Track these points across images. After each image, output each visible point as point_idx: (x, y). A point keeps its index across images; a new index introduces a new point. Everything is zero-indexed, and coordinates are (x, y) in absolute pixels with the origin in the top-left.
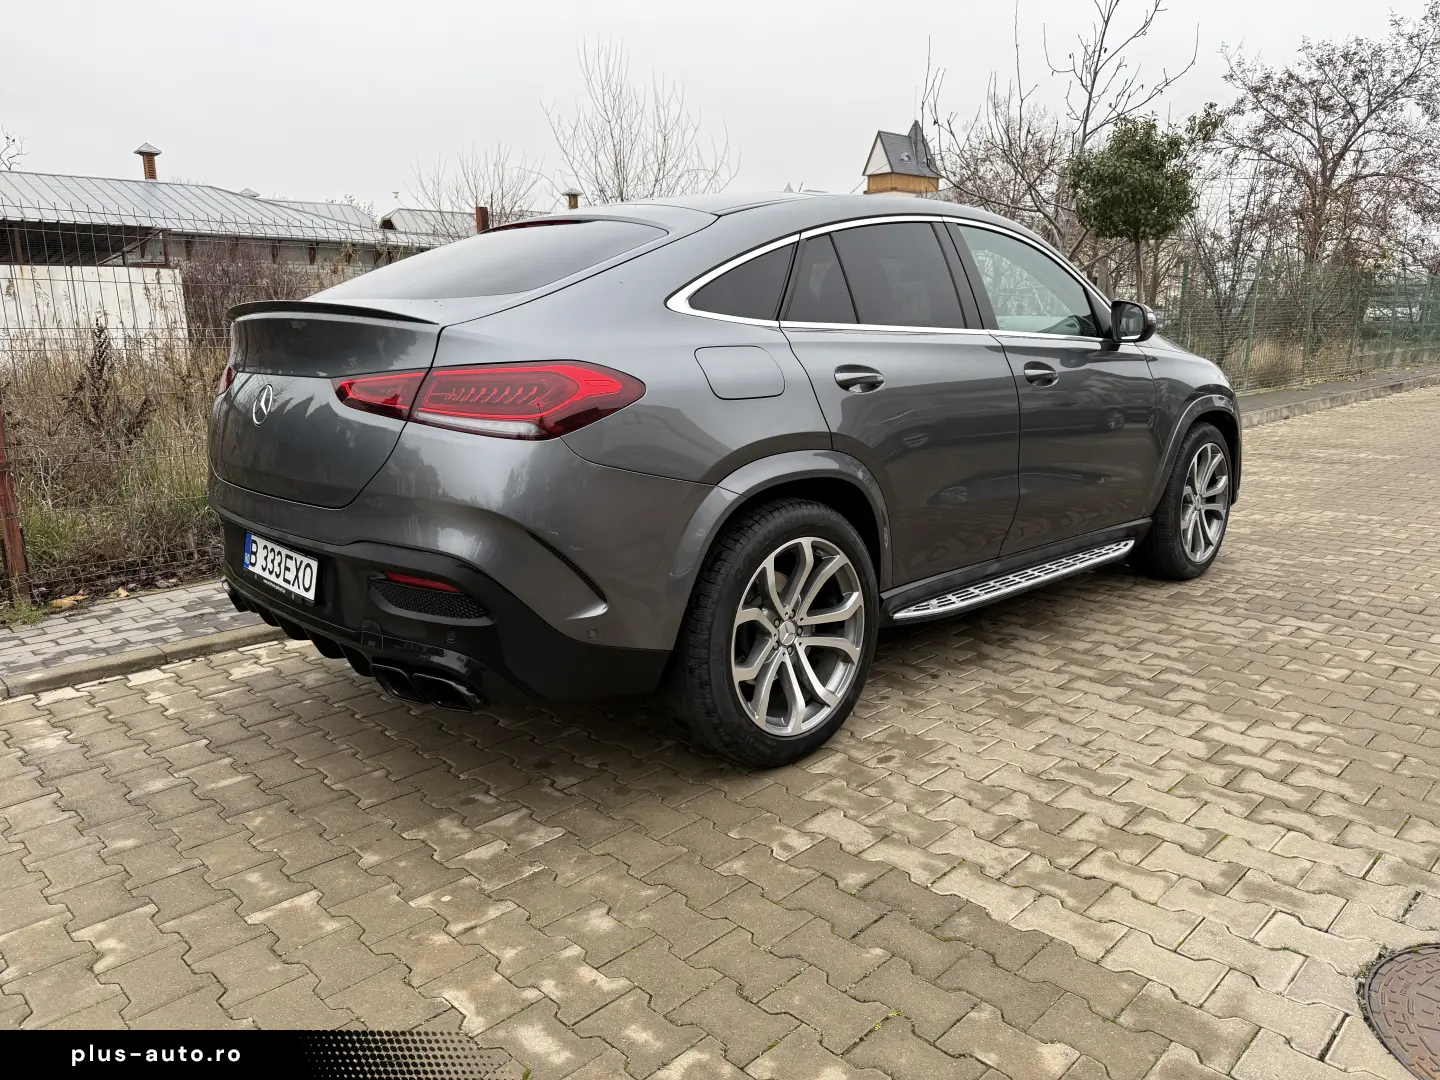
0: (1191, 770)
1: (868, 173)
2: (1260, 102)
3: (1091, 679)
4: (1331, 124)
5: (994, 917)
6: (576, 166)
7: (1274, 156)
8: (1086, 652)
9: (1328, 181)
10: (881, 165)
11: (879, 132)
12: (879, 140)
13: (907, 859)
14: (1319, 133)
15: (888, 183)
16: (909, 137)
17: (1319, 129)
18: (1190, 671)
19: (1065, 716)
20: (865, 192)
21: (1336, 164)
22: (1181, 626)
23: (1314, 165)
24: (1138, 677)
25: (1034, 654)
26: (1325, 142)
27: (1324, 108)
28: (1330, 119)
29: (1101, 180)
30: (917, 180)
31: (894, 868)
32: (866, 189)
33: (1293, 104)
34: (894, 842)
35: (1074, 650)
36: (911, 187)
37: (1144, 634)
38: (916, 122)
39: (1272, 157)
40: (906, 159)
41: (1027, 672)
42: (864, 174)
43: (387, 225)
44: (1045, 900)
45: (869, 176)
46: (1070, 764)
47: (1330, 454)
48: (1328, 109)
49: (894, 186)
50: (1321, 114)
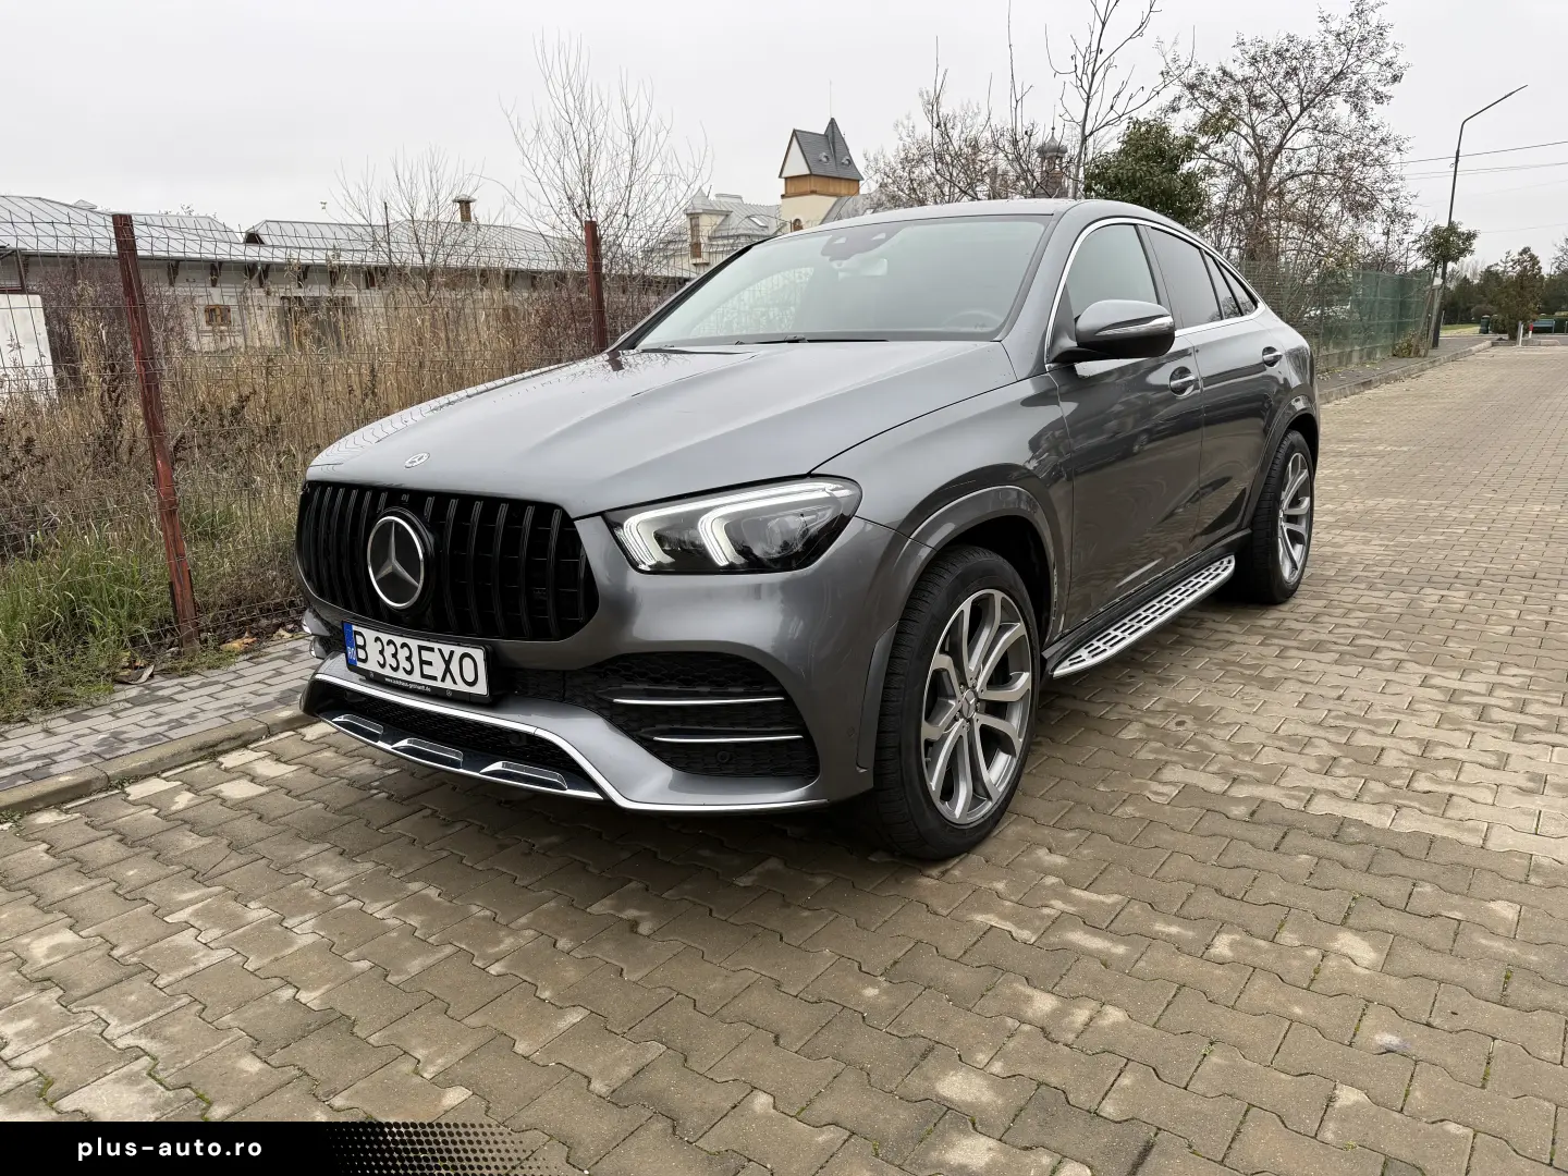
0: (1444, 711)
1: (785, 174)
2: (1196, 99)
3: (1298, 648)
4: (1264, 122)
5: (1374, 825)
6: (539, 172)
7: (1213, 155)
8: (1276, 627)
9: (1264, 180)
10: (798, 166)
11: (794, 131)
12: (795, 142)
13: (1270, 793)
14: (1254, 131)
15: (808, 186)
16: (826, 135)
17: (1253, 128)
18: (1379, 636)
19: (1303, 678)
20: (783, 196)
21: (1272, 162)
22: (1340, 601)
23: (1250, 164)
24: (1335, 643)
25: (1228, 632)
26: (1259, 143)
27: (1257, 106)
28: (1264, 117)
29: (1119, 182)
30: (837, 182)
31: (1263, 801)
32: (783, 193)
33: (1224, 102)
34: (1243, 782)
35: (1263, 627)
36: (831, 190)
37: (1316, 610)
38: (832, 119)
39: (1209, 156)
40: (825, 160)
41: (1235, 648)
42: (780, 176)
43: (253, 239)
44: (1404, 810)
45: (786, 179)
46: (1339, 713)
47: (1352, 448)
48: (1261, 106)
49: (813, 188)
50: (1255, 113)
